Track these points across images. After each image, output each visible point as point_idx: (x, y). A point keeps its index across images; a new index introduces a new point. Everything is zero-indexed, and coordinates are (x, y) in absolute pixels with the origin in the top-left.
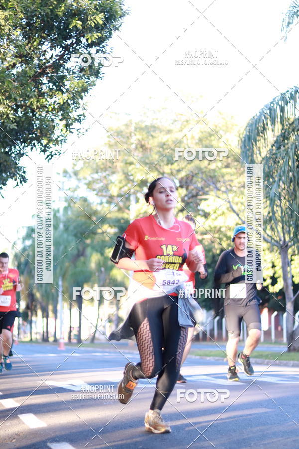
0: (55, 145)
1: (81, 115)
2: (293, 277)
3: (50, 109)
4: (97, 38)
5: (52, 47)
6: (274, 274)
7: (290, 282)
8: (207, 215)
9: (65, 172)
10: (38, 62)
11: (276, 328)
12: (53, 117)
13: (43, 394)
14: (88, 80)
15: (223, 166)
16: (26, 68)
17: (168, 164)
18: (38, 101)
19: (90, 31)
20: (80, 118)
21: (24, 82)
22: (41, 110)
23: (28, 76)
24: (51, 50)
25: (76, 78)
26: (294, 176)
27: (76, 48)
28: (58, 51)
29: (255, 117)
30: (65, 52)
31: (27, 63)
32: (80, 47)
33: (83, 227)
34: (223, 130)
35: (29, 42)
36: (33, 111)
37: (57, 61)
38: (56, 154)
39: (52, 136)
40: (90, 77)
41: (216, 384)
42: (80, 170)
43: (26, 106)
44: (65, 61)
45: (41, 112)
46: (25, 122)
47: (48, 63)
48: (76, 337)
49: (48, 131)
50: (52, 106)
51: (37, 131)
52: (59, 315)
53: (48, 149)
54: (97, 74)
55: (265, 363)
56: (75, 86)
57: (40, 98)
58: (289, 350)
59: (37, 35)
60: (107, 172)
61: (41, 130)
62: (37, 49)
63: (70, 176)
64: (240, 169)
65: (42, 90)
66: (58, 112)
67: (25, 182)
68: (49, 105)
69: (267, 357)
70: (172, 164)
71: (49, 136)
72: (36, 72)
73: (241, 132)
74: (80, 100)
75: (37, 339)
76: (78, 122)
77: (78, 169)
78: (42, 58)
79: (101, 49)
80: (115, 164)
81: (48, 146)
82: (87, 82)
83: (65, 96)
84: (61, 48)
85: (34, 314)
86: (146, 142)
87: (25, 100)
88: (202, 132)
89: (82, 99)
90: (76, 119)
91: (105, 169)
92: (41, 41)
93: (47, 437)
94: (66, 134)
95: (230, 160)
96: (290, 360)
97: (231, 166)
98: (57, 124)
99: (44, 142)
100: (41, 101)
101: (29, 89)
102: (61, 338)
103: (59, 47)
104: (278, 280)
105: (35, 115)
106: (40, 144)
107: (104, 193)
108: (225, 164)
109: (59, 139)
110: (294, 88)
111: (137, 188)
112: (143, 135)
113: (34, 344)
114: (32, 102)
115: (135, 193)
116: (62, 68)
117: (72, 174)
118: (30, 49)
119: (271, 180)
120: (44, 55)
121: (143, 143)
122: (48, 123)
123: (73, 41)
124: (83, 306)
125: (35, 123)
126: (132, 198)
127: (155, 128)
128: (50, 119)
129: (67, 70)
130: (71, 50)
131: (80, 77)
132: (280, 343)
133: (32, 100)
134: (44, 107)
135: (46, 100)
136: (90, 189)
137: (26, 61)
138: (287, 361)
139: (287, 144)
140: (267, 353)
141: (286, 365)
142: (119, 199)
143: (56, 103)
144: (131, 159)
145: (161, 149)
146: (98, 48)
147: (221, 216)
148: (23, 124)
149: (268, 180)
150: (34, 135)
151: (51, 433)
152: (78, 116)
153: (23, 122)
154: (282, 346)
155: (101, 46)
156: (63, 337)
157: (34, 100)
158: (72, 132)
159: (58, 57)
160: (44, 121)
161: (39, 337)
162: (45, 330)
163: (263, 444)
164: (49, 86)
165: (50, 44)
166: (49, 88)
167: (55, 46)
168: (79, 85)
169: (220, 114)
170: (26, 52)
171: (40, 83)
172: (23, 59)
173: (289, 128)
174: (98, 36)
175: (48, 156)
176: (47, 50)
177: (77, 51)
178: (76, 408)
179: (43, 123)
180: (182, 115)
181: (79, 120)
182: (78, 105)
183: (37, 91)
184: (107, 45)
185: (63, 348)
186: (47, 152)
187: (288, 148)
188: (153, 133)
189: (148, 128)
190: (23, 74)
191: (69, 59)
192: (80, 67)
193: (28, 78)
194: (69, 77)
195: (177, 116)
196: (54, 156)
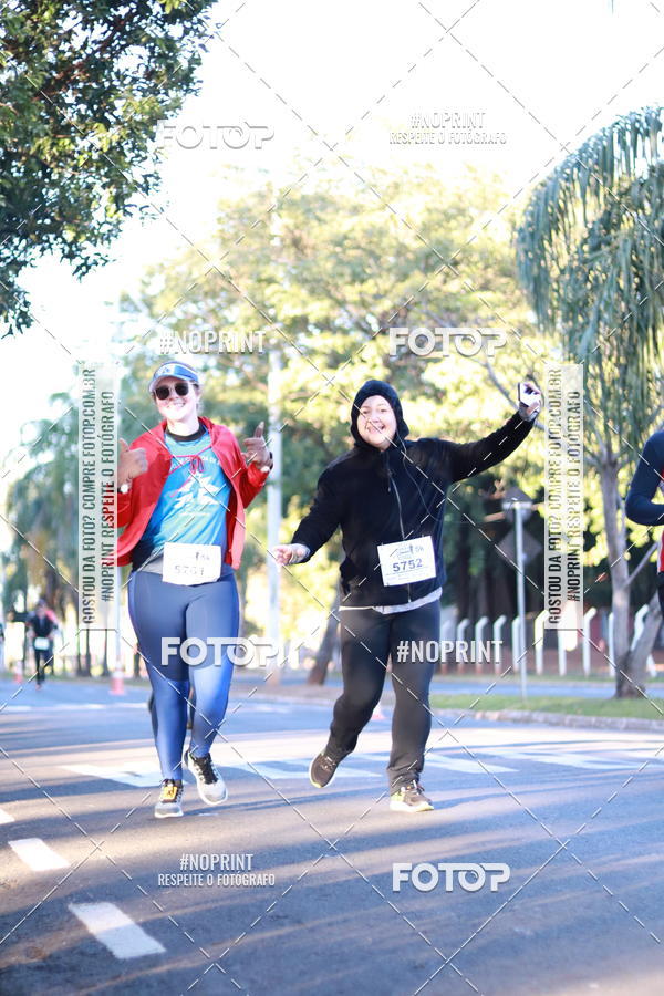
0: (94, 242)
1: (150, 176)
2: (629, 531)
3: (82, 162)
5: (87, 23)
6: (588, 527)
7: (621, 543)
8: (439, 395)
9: (126, 300)
10: (54, 57)
11: (593, 648)
12: (90, 180)
14: (165, 98)
15: (476, 286)
16: (28, 71)
17: (353, 282)
18: (53, 145)
20: (146, 182)
21: (21, 102)
22: (61, 164)
23: (28, 89)
24: (84, 29)
25: (138, 93)
27: (140, 24)
28: (100, 31)
30: (114, 33)
32: (149, 21)
34: (477, 207)
36: (44, 166)
37: (97, 55)
38: (97, 264)
39: (87, 222)
40: (170, 91)
42: (157, 295)
43: (27, 154)
44: (115, 54)
45: (63, 168)
46: (27, 192)
47: (77, 59)
49: (78, 210)
50: (86, 156)
51: (53, 211)
53: (79, 253)
54: (185, 80)
55: (567, 721)
57: (59, 136)
58: (620, 693)
60: (218, 301)
61: (61, 209)
62: (51, 27)
63: (137, 310)
64: (513, 292)
65: (63, 118)
66: (99, 169)
67: (28, 326)
68: (79, 153)
69: (570, 709)
70: (363, 281)
71: (77, 222)
72: (49, 79)
74: (149, 140)
75: (64, 670)
76: (143, 190)
77: (154, 294)
78: (64, 46)
79: (195, 27)
80: (234, 281)
81: (77, 243)
82: (163, 101)
83: (114, 134)
84: (106, 25)
86: (304, 234)
87: (23, 142)
88: (429, 211)
89: (153, 139)
90: (137, 184)
91: (213, 294)
92: (62, 9)
93: (68, 893)
94: (117, 217)
95: (490, 273)
96: (622, 715)
97: (492, 286)
98: (97, 195)
99: (69, 235)
100: (61, 144)
101: (33, 118)
102: (117, 669)
103: (101, 21)
104: (598, 538)
105: (48, 176)
108: (481, 281)
110: (631, 116)
111: (284, 336)
112: (296, 218)
113: (59, 683)
114: (40, 146)
115: (278, 347)
116: (107, 71)
117: (141, 306)
118: (35, 27)
119: (580, 319)
120: (68, 40)
121: (297, 234)
122: (78, 193)
123: (132, 9)
125: (47, 194)
126: (274, 357)
127: (323, 201)
128: (84, 186)
129: (118, 73)
130: (128, 28)
131: (148, 89)
132: (603, 678)
133: (41, 141)
134: (65, 156)
135: (72, 141)
137: (28, 53)
138: (615, 719)
139: (615, 238)
140: (569, 701)
141: (612, 728)
143: (94, 148)
144: (268, 271)
145: (338, 249)
146: (188, 25)
147: (469, 399)
148: (22, 196)
149: (574, 319)
150: (48, 221)
151: (78, 881)
152: (145, 177)
153: (22, 191)
154: (606, 685)
155: (195, 19)
156: (123, 668)
157: (44, 142)
159: (98, 46)
160: (70, 189)
161: (69, 666)
162: (83, 651)
164: (79, 110)
165: (80, 17)
166: (79, 114)
167: (93, 20)
168: (143, 108)
169: (470, 169)
170: (23, 36)
171: (59, 104)
172: (20, 50)
173: (619, 203)
175: (79, 268)
176: (75, 29)
177: (139, 32)
179: (68, 193)
180: (385, 172)
181: (146, 188)
182: (142, 153)
183: (52, 122)
184: (207, 18)
185: (120, 691)
186: (78, 258)
187: (617, 248)
188: (318, 213)
189: (309, 202)
190: (18, 85)
191: (123, 48)
192: (147, 67)
193: (30, 93)
194: (122, 89)
195: (373, 175)
196: (94, 267)
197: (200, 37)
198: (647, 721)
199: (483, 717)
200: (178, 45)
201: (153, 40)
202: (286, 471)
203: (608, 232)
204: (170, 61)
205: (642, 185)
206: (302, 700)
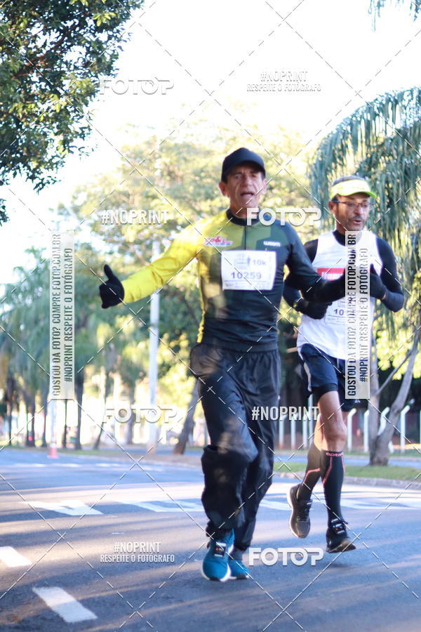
0: (48, 169)
1: (85, 128)
2: (379, 360)
3: (42, 119)
4: (110, 18)
5: (46, 31)
7: (375, 368)
9: (61, 207)
10: (25, 52)
11: (354, 432)
12: (45, 130)
13: (26, 519)
14: (95, 79)
15: (284, 203)
16: (8, 59)
17: (207, 198)
18: (24, 107)
19: (99, 8)
20: (83, 132)
21: (6, 79)
22: (29, 120)
23: (11, 72)
24: (44, 34)
25: (79, 76)
26: (384, 219)
27: (80, 32)
28: (54, 36)
29: (330, 136)
30: (63, 37)
31: (10, 52)
32: (86, 30)
33: (85, 287)
34: (285, 153)
35: (13, 23)
36: (17, 121)
37: (53, 51)
38: (49, 183)
39: (44, 157)
40: (99, 75)
41: (269, 509)
42: (82, 205)
43: (7, 113)
44: (64, 51)
45: (29, 122)
46: (6, 137)
47: (39, 53)
48: (74, 441)
49: (38, 149)
50: (44, 115)
51: (22, 149)
52: (49, 409)
53: (38, 175)
54: (108, 69)
56: (77, 87)
57: (28, 102)
58: (372, 463)
59: (24, 13)
61: (27, 148)
62: (24, 33)
63: (68, 214)
65: (30, 90)
66: (52, 123)
67: (5, 221)
68: (41, 113)
70: (212, 199)
71: (39, 156)
72: (22, 66)
73: (311, 157)
74: (84, 106)
75: (18, 443)
76: (81, 137)
77: (80, 204)
78: (31, 45)
79: (115, 35)
80: (131, 197)
81: (38, 170)
82: (94, 81)
83: (63, 101)
84: (59, 32)
85: (15, 406)
86: (176, 169)
87: (6, 105)
89: (87, 105)
90: (77, 133)
91: (118, 205)
92: (31, 21)
93: (31, 580)
94: (63, 154)
95: (293, 195)
96: (373, 476)
97: (294, 203)
98: (51, 139)
99: (33, 165)
100: (29, 107)
101: (12, 90)
102: (52, 442)
103: (55, 30)
105: (20, 127)
106: (26, 168)
107: (115, 238)
108: (287, 200)
109: (54, 161)
110: (385, 96)
111: (162, 232)
112: (171, 158)
113: (14, 450)
114: (15, 108)
115: (159, 239)
116: (59, 61)
117: (71, 212)
118: (14, 33)
120: (34, 41)
121: (171, 169)
122: (38, 138)
123: (75, 23)
124: (84, 396)
125: (20, 138)
126: (155, 246)
127: (189, 148)
128: (42, 133)
129: (66, 63)
130: (72, 35)
131: (85, 74)
132: (360, 453)
133: (16, 105)
134: (32, 115)
135: (36, 105)
136: (97, 232)
137: (9, 49)
138: (369, 479)
139: (375, 173)
141: (367, 484)
142: (136, 247)
143: (50, 110)
144: (153, 191)
145: (197, 178)
146: (111, 33)
148: (3, 139)
150: (18, 155)
151: (37, 574)
152: (81, 129)
153: (3, 136)
154: (362, 457)
155: (115, 30)
156: (55, 441)
157: (18, 105)
158: (72, 152)
159: (54, 45)
160: (33, 135)
161: (21, 440)
162: (30, 429)
163: (333, 593)
164: (41, 86)
165: (42, 26)
166: (40, 88)
167: (50, 29)
168: (82, 85)
169: (281, 129)
170: (8, 37)
171: (27, 82)
172: (4, 46)
173: (378, 151)
174: (110, 16)
175: (37, 185)
176: (39, 35)
177: (80, 37)
178: (73, 540)
179: (32, 138)
180: (227, 130)
181: (82, 136)
182: (81, 114)
183: (23, 92)
184: (123, 29)
185: (55, 456)
186: (37, 179)
187: (376, 179)
188: (185, 155)
189: (179, 149)
190: (4, 69)
191: (69, 47)
192: (84, 60)
193: (12, 74)
194: (68, 73)
195: (220, 132)
196: (47, 185)
197: (118, 41)
198: (389, 481)
199: (285, 476)
200: (104, 46)
201: (89, 43)
202: (162, 318)
203: (370, 169)
204: (99, 56)
205: (392, 140)
206: (170, 464)
